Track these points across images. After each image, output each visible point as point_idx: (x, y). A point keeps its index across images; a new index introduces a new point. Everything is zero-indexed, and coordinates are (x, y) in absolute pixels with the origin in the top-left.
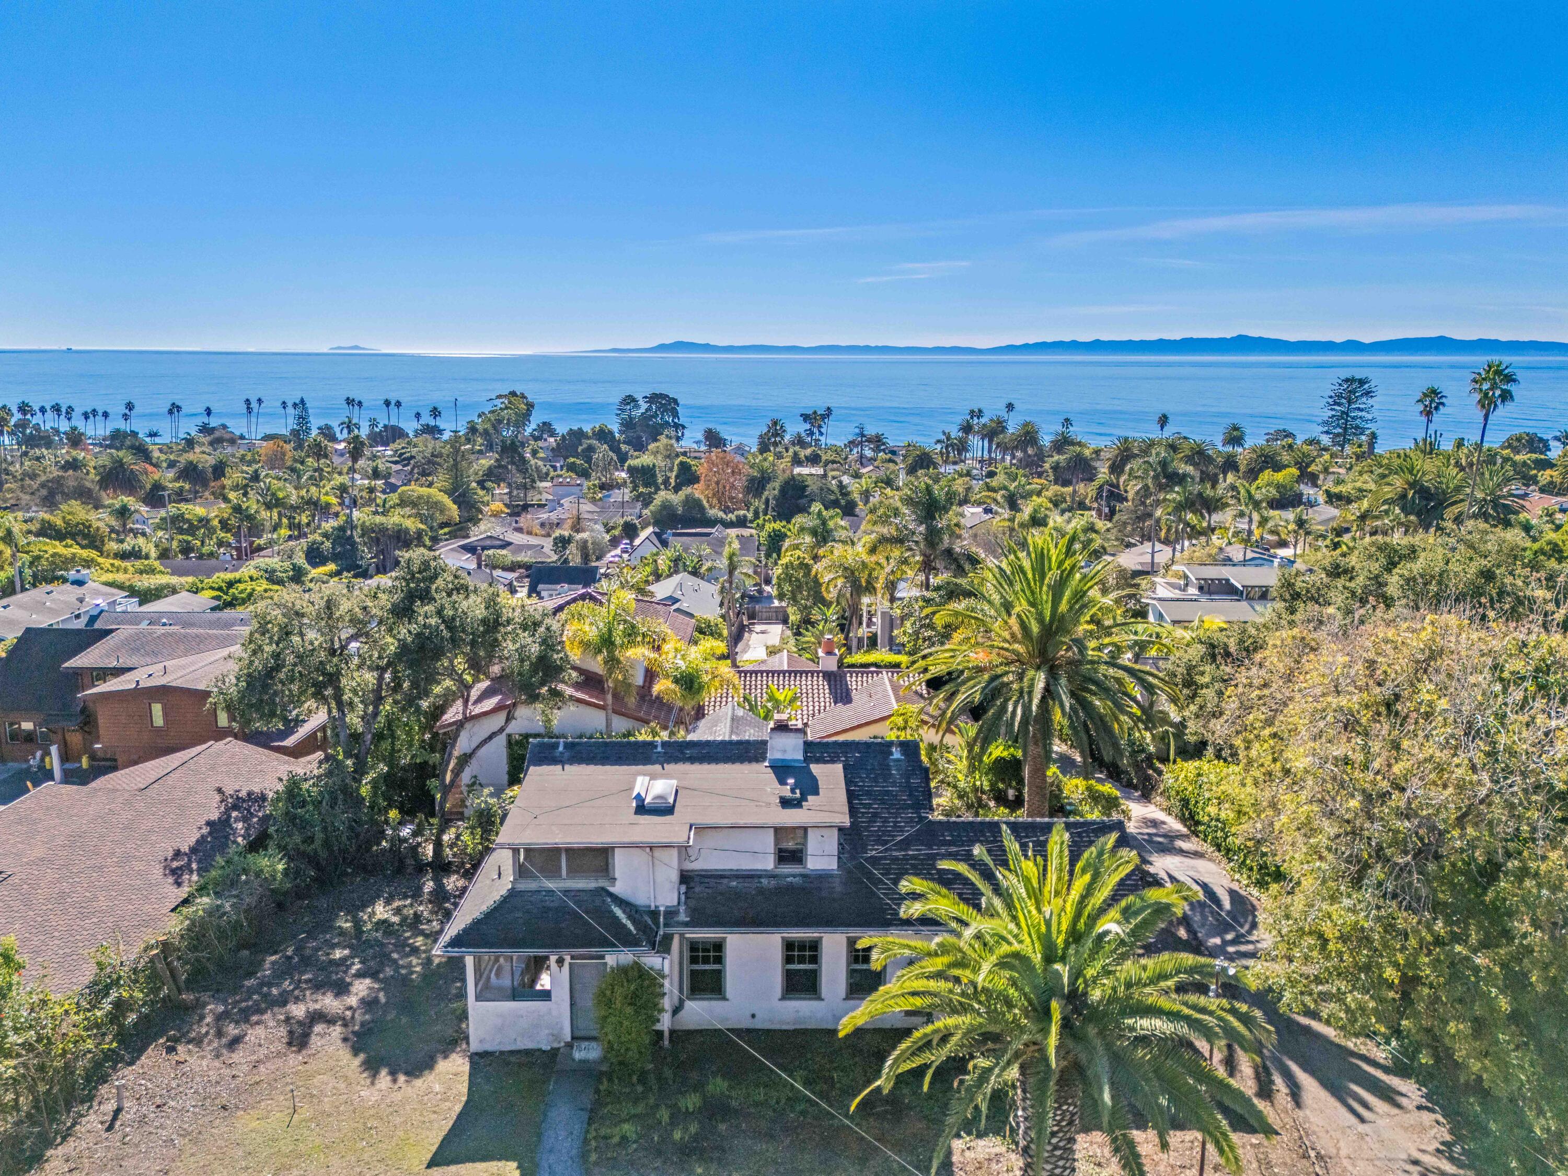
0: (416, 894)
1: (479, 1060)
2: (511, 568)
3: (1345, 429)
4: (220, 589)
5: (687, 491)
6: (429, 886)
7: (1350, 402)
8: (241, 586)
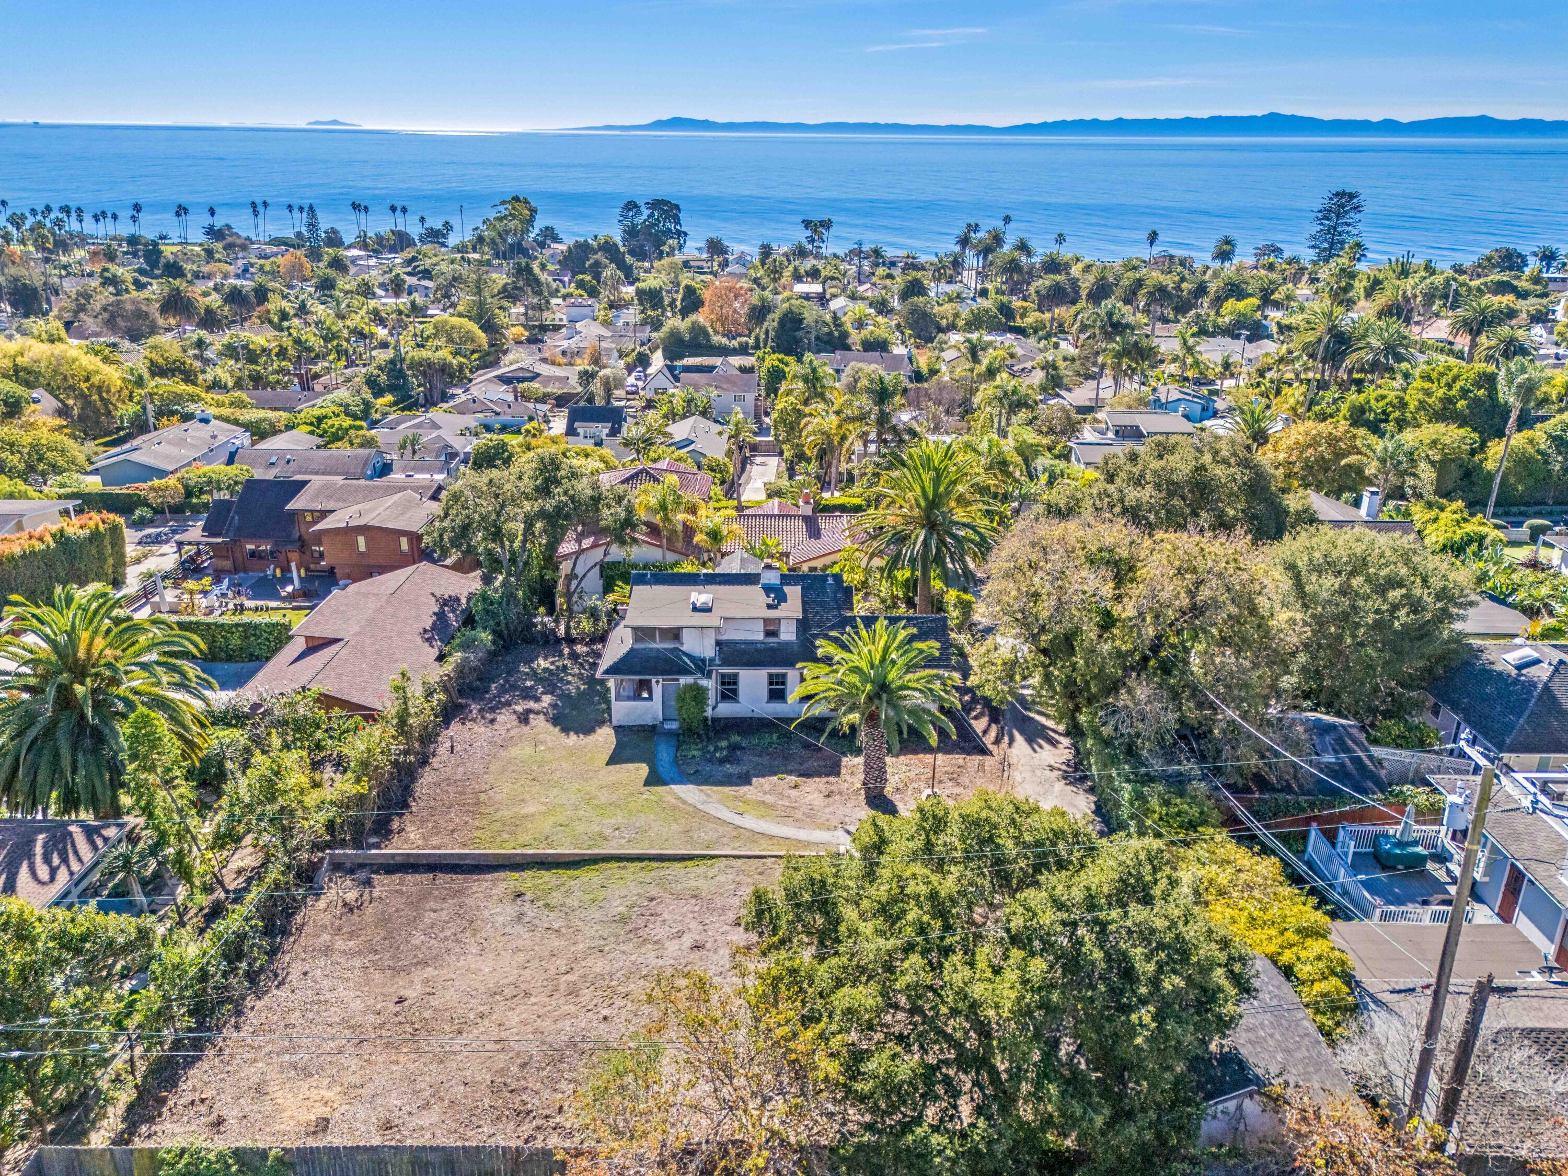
0: (561, 654)
1: (619, 730)
2: (542, 399)
3: (1332, 244)
4: (311, 424)
5: (693, 317)
6: (566, 651)
7: (1338, 217)
8: (330, 422)
